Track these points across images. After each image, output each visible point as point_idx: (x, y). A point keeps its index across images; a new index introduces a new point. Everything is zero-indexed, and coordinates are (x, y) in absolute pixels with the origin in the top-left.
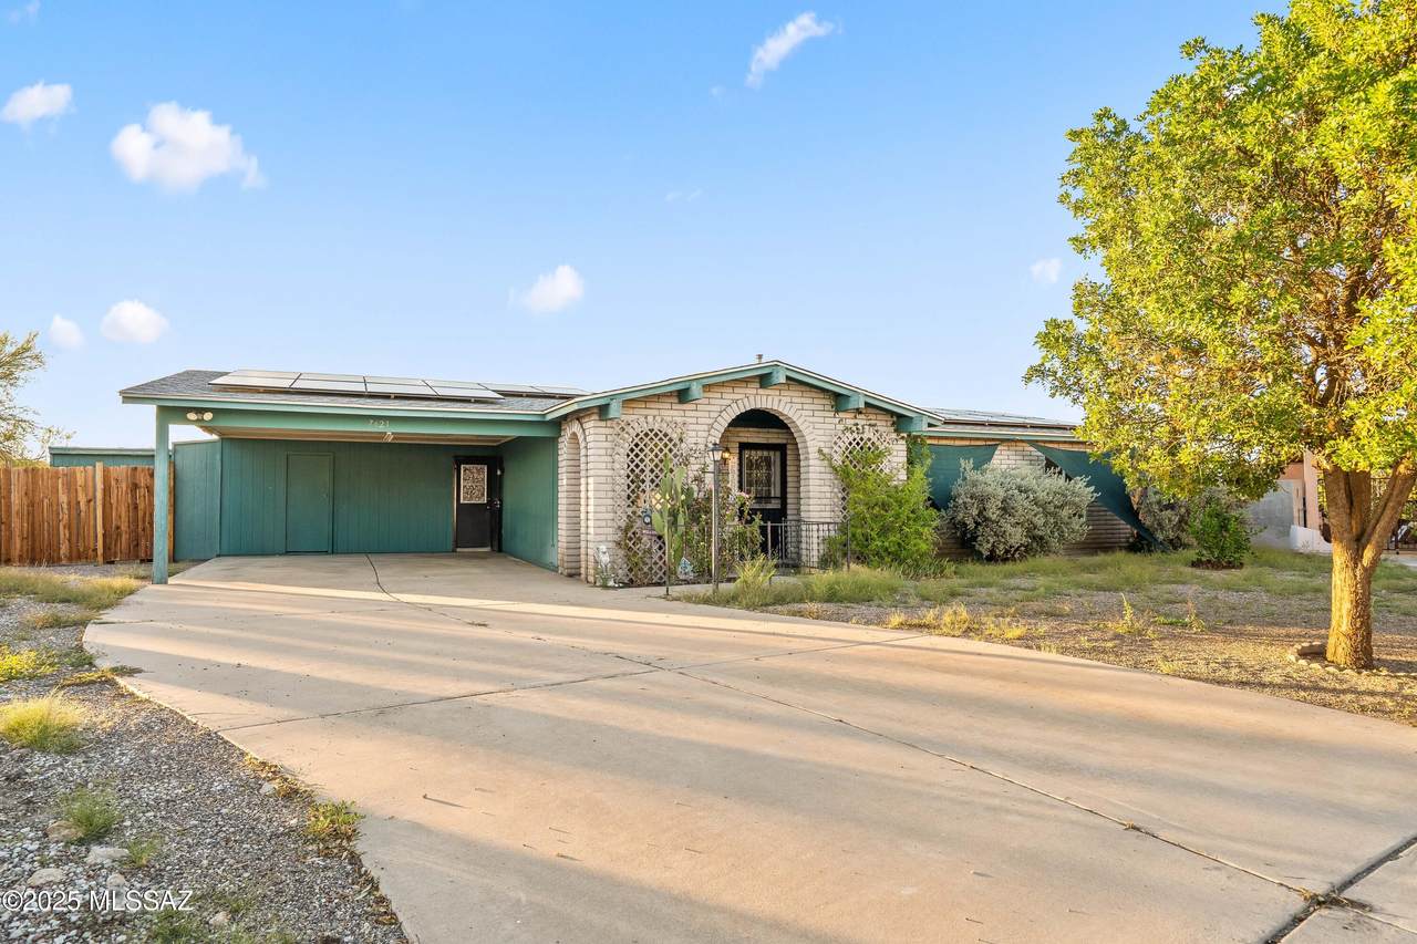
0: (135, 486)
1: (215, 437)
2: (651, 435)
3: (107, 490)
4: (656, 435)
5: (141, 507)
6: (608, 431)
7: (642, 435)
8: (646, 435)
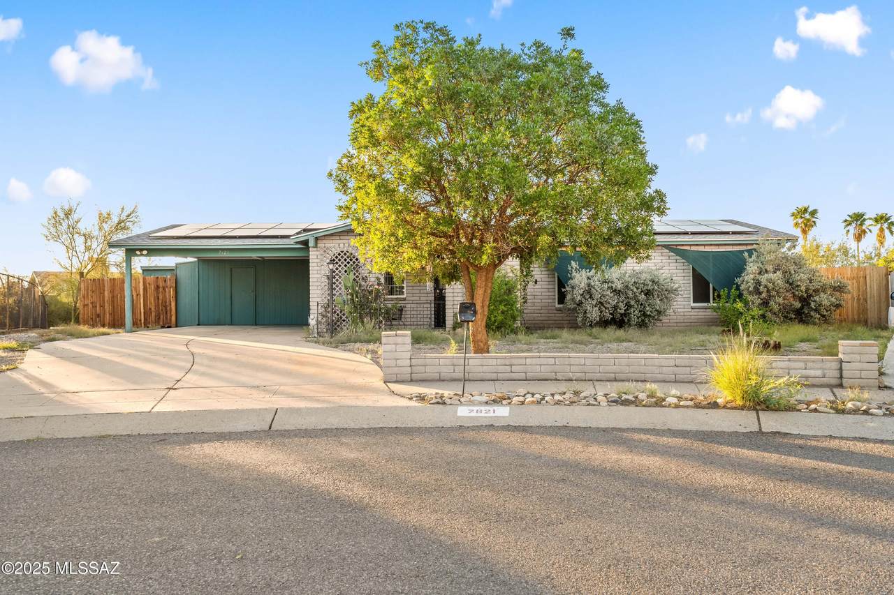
0: (158, 287)
1: (196, 259)
2: (342, 254)
3: (145, 289)
4: (345, 254)
5: (161, 298)
6: (318, 253)
7: (337, 255)
8: (339, 254)
